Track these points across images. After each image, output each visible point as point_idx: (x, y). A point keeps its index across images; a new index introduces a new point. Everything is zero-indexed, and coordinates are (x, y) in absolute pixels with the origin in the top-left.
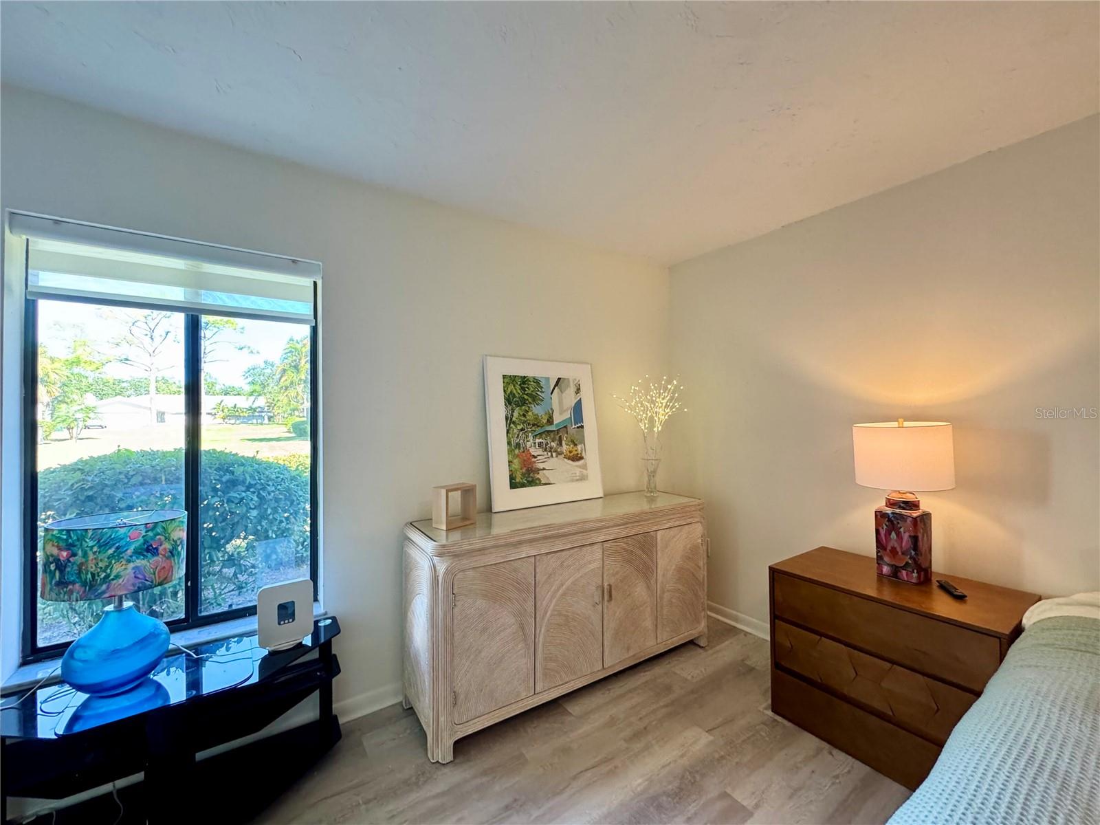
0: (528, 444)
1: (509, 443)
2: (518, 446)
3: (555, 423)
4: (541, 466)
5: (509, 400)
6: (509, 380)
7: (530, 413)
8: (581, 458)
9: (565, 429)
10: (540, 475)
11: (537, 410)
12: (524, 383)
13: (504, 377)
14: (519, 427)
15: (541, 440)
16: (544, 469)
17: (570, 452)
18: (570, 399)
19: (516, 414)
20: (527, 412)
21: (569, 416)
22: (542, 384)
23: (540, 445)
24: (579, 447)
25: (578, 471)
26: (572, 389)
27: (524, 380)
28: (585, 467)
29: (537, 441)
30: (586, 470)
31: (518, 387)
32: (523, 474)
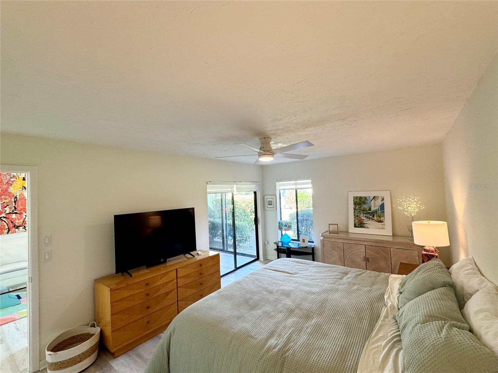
0: (361, 216)
1: (354, 215)
2: (357, 216)
3: (372, 210)
4: (365, 222)
5: (355, 204)
6: (355, 198)
7: (362, 207)
8: (382, 222)
9: (376, 212)
10: (365, 225)
11: (365, 206)
12: (360, 198)
13: (354, 197)
14: (358, 211)
15: (366, 215)
16: (366, 224)
17: (378, 219)
18: (379, 202)
19: (357, 207)
20: (361, 207)
21: (378, 208)
22: (367, 199)
23: (365, 216)
24: (382, 218)
25: (381, 226)
26: (380, 199)
27: (361, 198)
28: (384, 225)
29: (364, 215)
30: (385, 226)
31: (358, 200)
32: (359, 224)
